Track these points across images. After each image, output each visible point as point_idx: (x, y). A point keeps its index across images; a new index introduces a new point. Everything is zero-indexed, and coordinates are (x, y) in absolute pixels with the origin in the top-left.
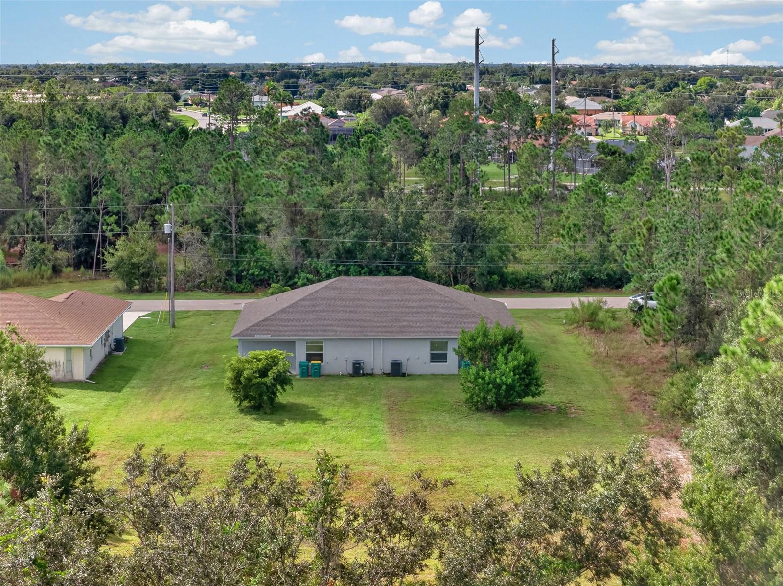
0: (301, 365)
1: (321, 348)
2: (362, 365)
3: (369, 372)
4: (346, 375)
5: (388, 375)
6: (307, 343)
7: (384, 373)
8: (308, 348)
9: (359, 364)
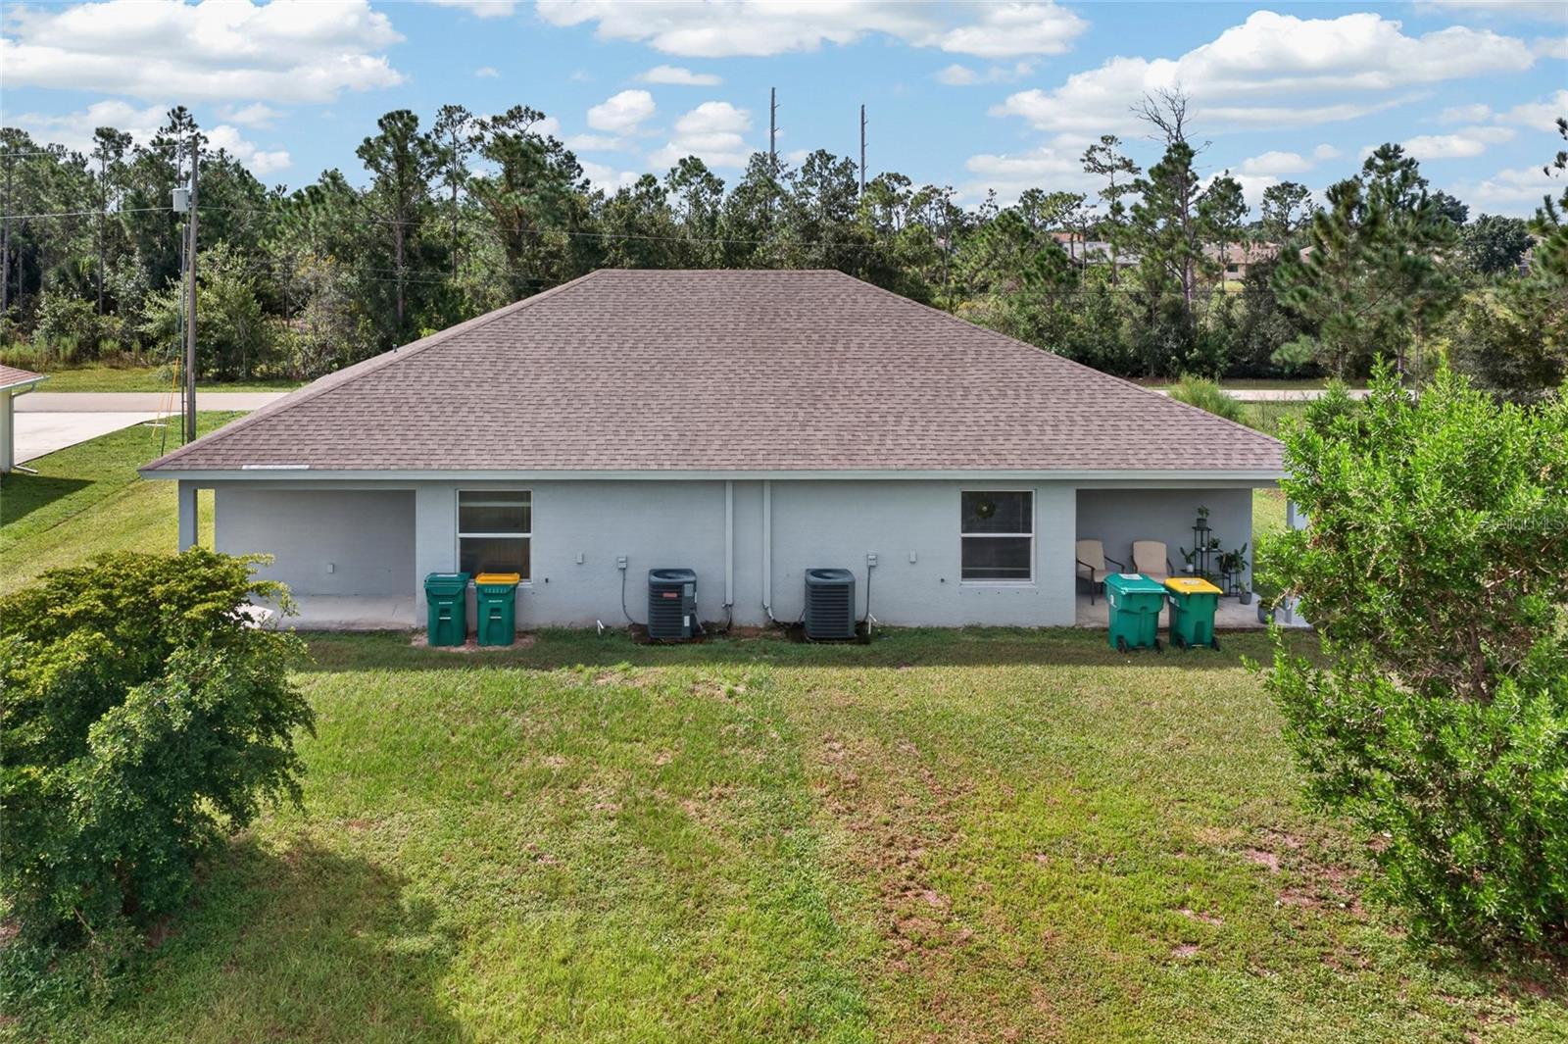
0: (436, 590)
1: (523, 522)
2: (688, 591)
3: (716, 616)
4: (622, 633)
5: (795, 632)
6: (464, 496)
7: (777, 625)
8: (467, 521)
9: (678, 588)
